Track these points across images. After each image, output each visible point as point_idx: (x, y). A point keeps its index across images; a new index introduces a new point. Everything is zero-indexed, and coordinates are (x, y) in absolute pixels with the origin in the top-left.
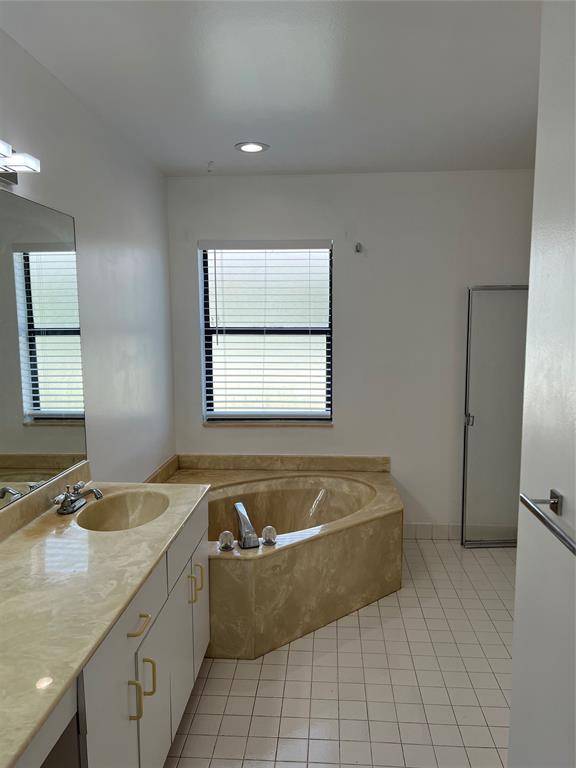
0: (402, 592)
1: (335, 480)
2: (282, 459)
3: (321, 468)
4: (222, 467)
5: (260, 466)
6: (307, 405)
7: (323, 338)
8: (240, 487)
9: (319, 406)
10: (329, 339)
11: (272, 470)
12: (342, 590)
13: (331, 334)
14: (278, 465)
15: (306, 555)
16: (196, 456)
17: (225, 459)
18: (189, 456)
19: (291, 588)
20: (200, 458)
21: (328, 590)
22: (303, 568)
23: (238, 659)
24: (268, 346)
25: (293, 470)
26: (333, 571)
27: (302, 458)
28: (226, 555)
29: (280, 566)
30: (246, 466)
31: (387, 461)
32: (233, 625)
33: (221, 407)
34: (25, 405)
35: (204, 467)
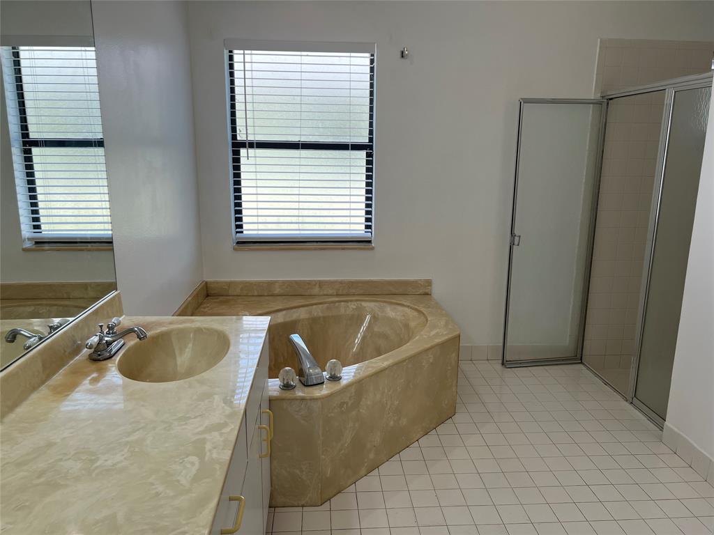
0: (457, 418)
1: (377, 304)
2: (320, 284)
3: (361, 292)
4: (256, 294)
5: (298, 291)
6: (347, 227)
7: (363, 154)
9: (357, 228)
10: (369, 155)
11: (311, 296)
12: (404, 421)
13: (371, 149)
14: (316, 290)
15: (372, 388)
16: (226, 282)
17: (258, 285)
18: (217, 283)
19: (357, 425)
20: (230, 284)
21: (392, 423)
22: (369, 403)
23: (303, 506)
24: (303, 162)
25: (332, 295)
26: (396, 403)
27: (341, 282)
28: (288, 394)
29: (347, 403)
30: (282, 292)
31: (429, 283)
32: (298, 471)
33: (251, 228)
34: (23, 227)
35: (235, 293)
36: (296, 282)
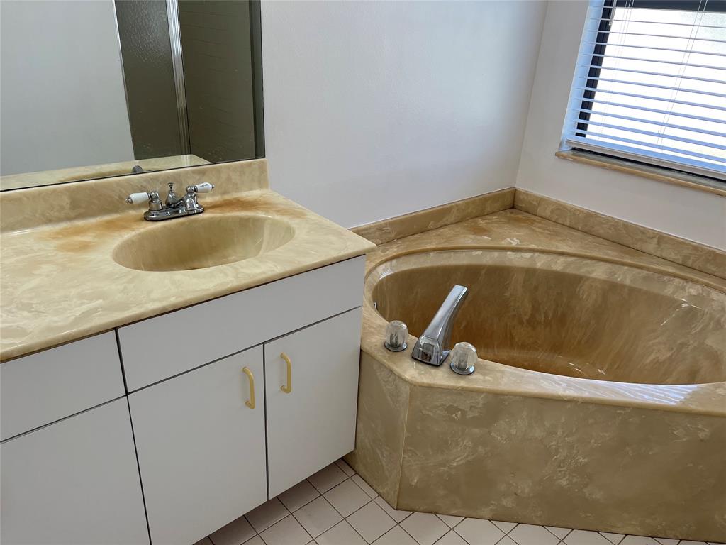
2: (662, 239)
4: (567, 223)
8: (562, 259)
11: (640, 252)
12: (596, 494)
14: (651, 247)
15: (525, 414)
16: (537, 197)
17: (574, 212)
18: (527, 194)
19: (481, 450)
20: (541, 200)
21: (564, 482)
22: (513, 432)
23: (380, 495)
26: (582, 460)
27: (696, 248)
30: (601, 231)
33: (597, 133)
35: (543, 215)
36: (626, 225)
